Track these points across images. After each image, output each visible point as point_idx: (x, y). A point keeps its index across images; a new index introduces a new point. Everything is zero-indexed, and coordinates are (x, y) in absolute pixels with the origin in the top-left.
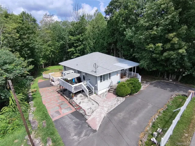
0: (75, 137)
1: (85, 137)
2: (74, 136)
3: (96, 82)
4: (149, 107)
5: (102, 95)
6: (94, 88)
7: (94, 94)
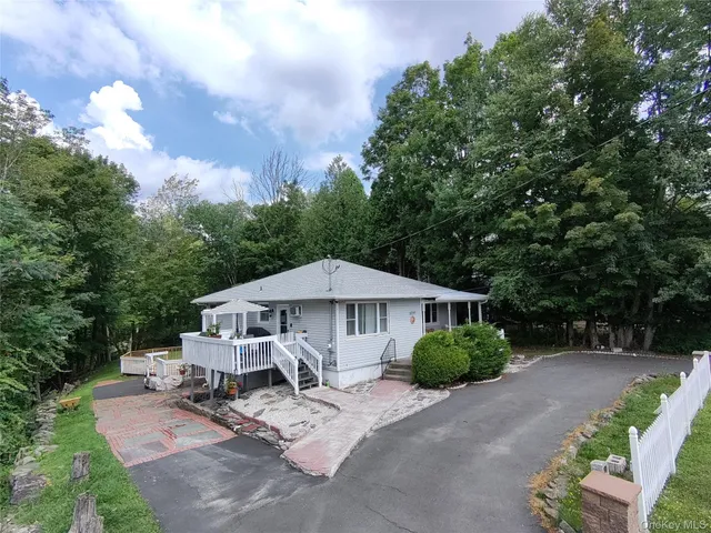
0: (218, 501)
1: (269, 500)
2: (214, 500)
3: (331, 332)
4: (551, 409)
5: (356, 388)
6: (320, 358)
7: (320, 384)
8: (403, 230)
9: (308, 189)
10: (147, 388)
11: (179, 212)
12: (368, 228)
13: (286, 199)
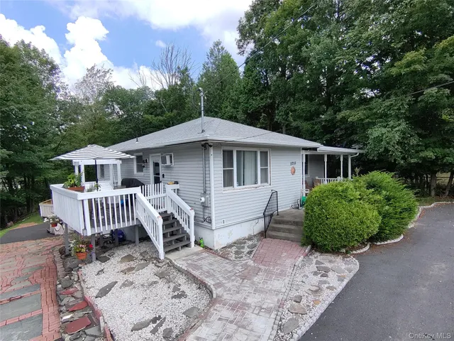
3: (205, 182)
6: (192, 214)
7: (193, 244)
8: (273, 97)
9: (195, 75)
10: (49, 232)
11: (100, 94)
12: (243, 98)
13: (179, 83)
